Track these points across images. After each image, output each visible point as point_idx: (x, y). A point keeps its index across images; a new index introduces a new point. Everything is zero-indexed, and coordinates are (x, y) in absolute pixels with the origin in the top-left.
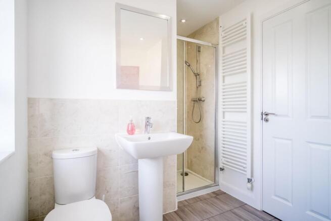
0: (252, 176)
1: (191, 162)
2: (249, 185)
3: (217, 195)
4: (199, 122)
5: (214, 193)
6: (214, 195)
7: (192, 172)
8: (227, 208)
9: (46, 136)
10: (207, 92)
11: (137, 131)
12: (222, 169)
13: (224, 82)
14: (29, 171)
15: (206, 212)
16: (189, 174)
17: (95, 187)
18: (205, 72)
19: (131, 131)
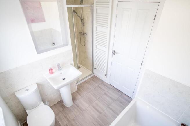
0: (107, 73)
1: (81, 61)
2: (105, 77)
3: (93, 78)
4: (84, 46)
5: (92, 77)
6: (92, 79)
7: (82, 66)
8: (97, 85)
9: (8, 88)
10: (88, 29)
11: (54, 70)
12: (95, 68)
13: (96, 30)
14: (6, 103)
15: (89, 89)
16: (81, 67)
17: (40, 96)
18: (86, 19)
19: (51, 71)
